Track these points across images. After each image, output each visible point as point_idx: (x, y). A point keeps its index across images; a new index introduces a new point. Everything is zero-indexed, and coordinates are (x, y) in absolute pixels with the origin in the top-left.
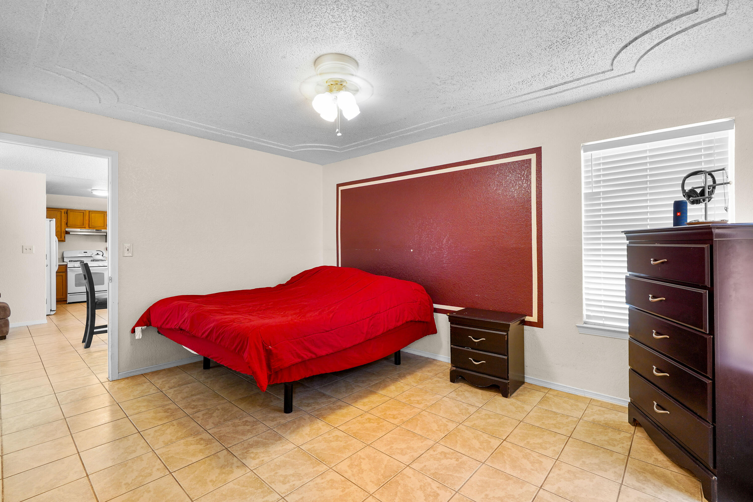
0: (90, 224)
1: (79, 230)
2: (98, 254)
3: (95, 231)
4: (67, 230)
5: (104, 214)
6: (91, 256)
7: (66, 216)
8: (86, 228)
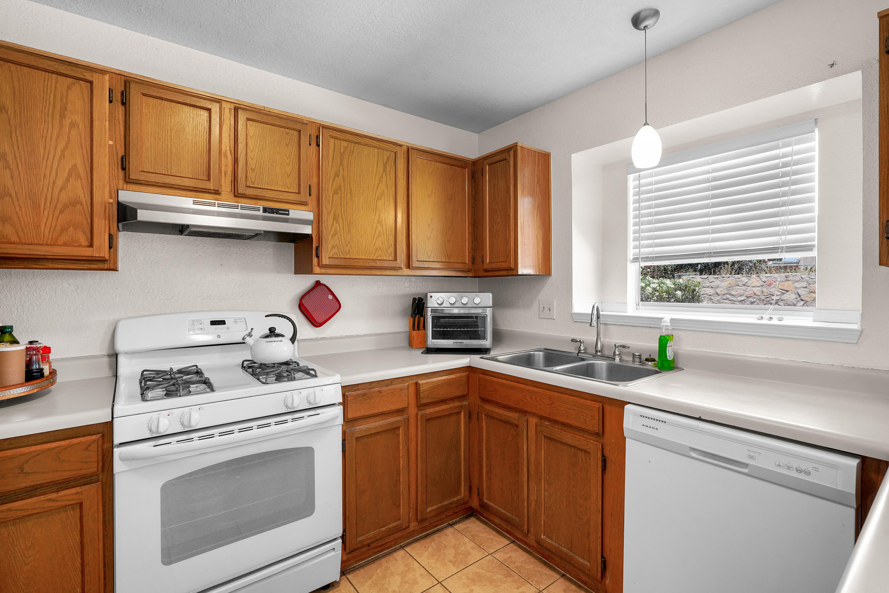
0: (241, 174)
1: (187, 202)
2: (272, 333)
3: (261, 213)
4: (129, 196)
5: (299, 131)
6: (244, 343)
7: (121, 116)
8: (223, 193)
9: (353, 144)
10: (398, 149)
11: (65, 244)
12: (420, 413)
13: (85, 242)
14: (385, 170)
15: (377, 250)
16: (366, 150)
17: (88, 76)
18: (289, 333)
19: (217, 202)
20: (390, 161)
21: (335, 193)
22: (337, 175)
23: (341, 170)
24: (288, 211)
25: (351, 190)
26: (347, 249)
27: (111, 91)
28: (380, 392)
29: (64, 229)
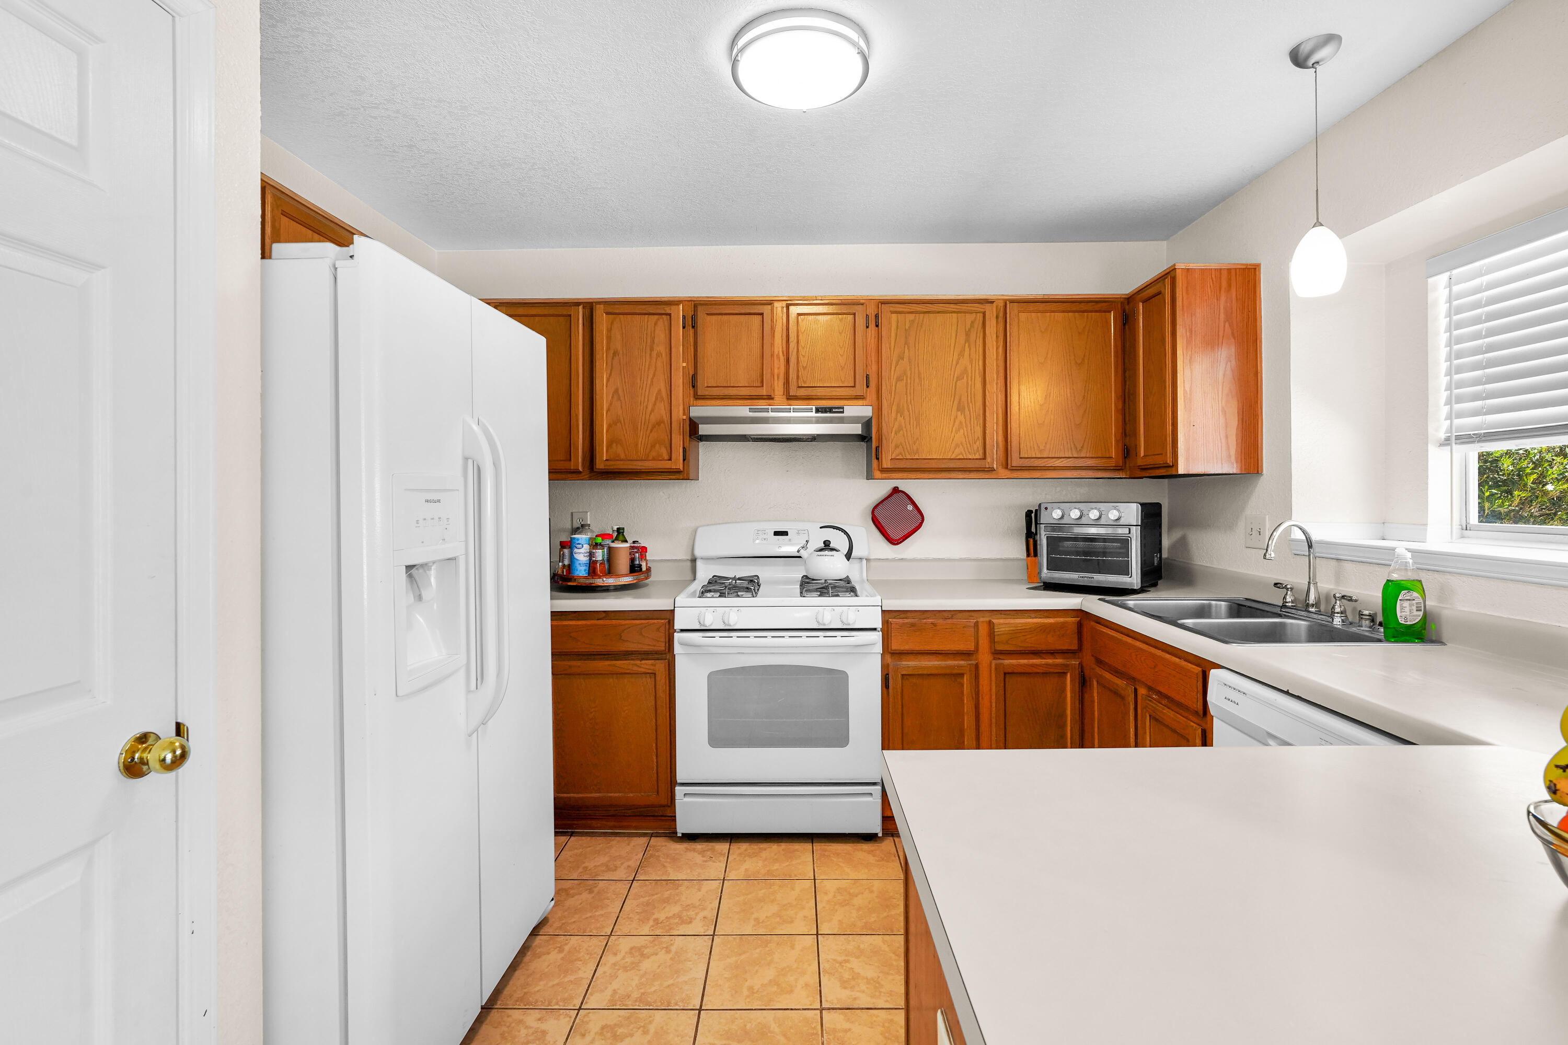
0: (792, 375)
1: (743, 411)
2: (827, 546)
3: (813, 414)
4: (697, 411)
5: (854, 314)
6: (800, 557)
7: (691, 338)
8: (776, 398)
9: (922, 315)
10: (987, 307)
11: (654, 459)
12: (994, 662)
13: (666, 457)
14: (967, 340)
15: (957, 446)
16: (940, 317)
17: (667, 310)
18: (845, 549)
19: (770, 407)
20: (976, 326)
21: (899, 379)
22: (901, 358)
23: (906, 351)
24: (843, 408)
25: (919, 374)
26: (915, 447)
27: (684, 317)
28: (934, 624)
29: (653, 446)
